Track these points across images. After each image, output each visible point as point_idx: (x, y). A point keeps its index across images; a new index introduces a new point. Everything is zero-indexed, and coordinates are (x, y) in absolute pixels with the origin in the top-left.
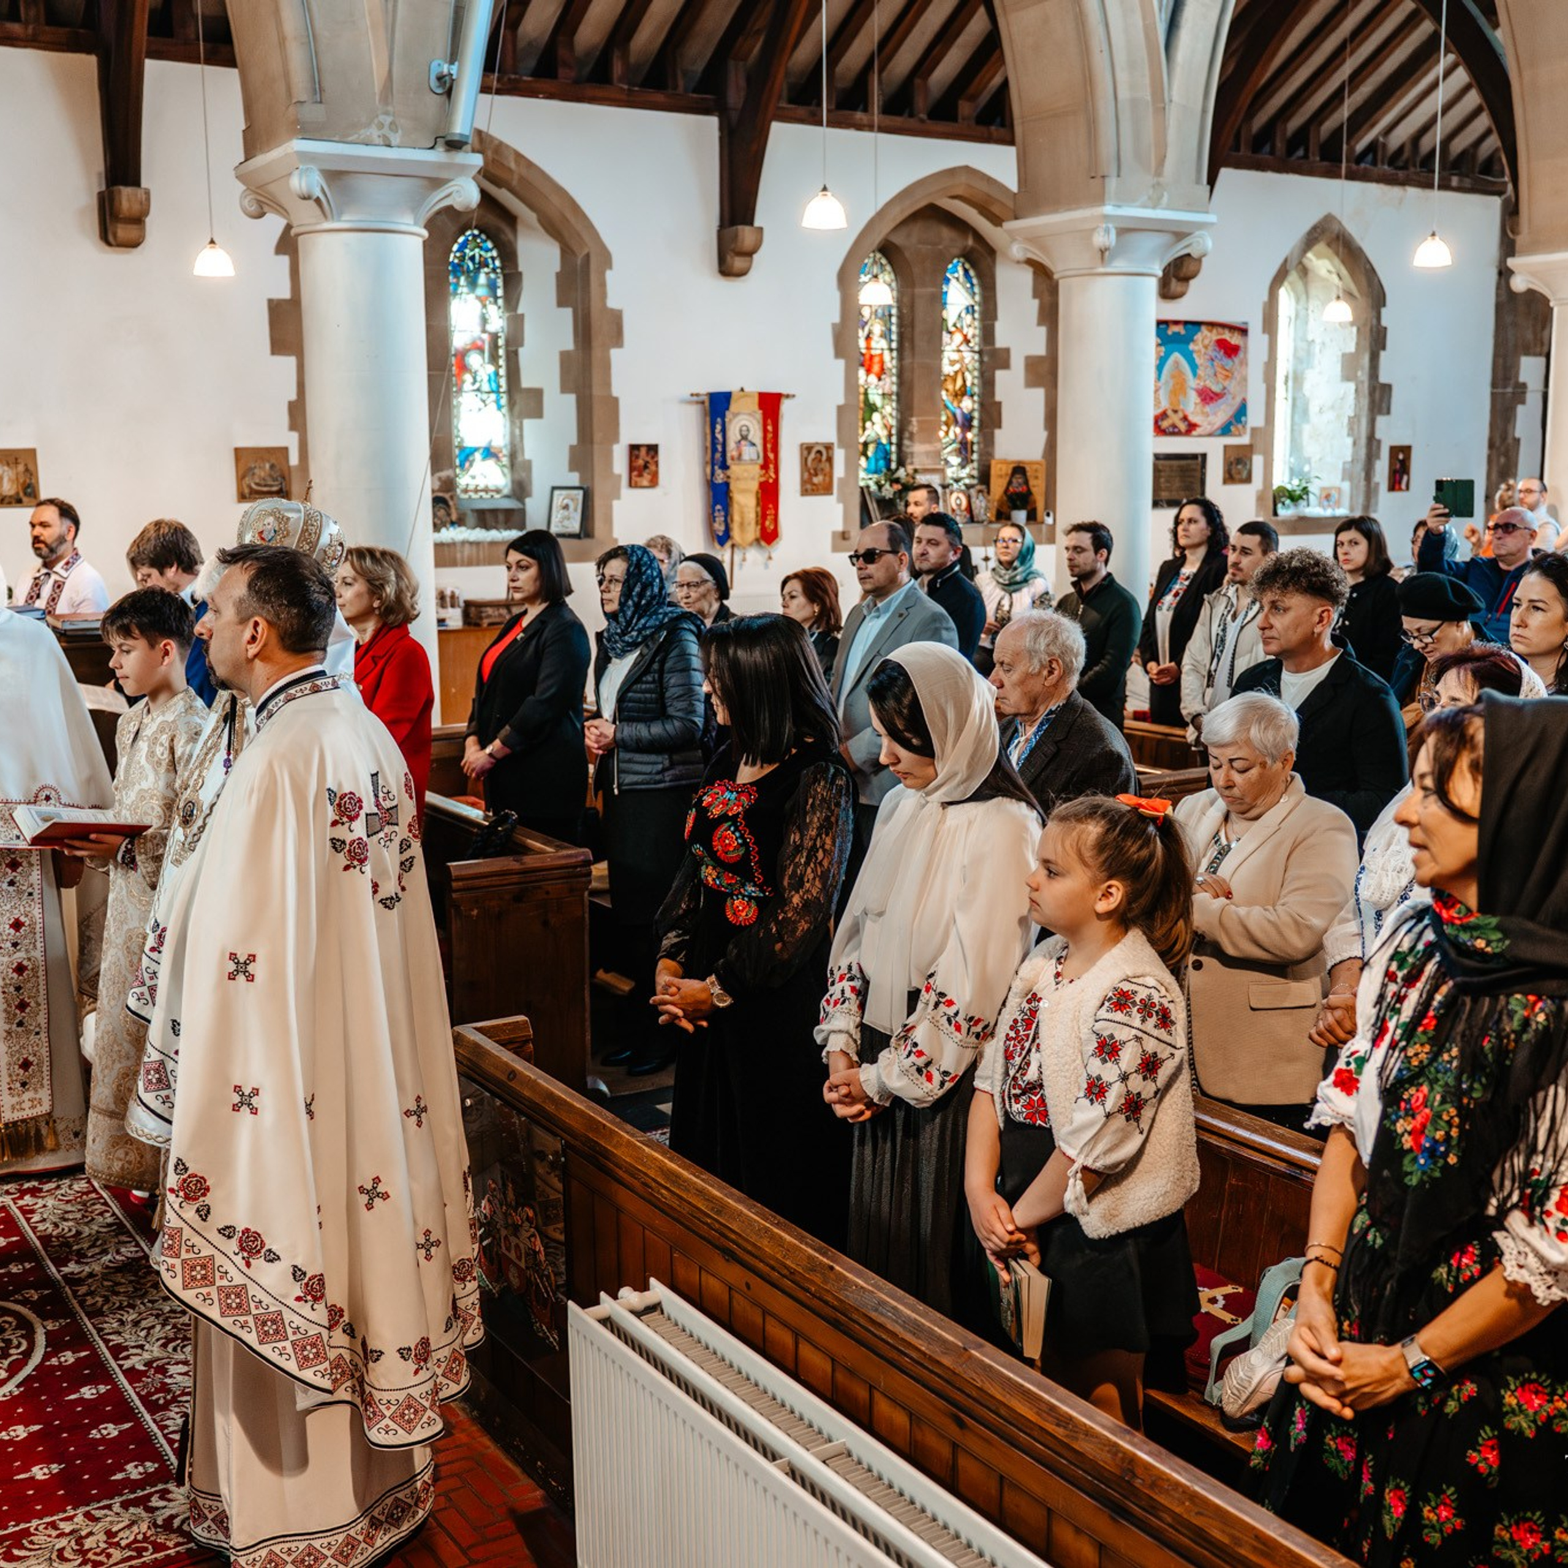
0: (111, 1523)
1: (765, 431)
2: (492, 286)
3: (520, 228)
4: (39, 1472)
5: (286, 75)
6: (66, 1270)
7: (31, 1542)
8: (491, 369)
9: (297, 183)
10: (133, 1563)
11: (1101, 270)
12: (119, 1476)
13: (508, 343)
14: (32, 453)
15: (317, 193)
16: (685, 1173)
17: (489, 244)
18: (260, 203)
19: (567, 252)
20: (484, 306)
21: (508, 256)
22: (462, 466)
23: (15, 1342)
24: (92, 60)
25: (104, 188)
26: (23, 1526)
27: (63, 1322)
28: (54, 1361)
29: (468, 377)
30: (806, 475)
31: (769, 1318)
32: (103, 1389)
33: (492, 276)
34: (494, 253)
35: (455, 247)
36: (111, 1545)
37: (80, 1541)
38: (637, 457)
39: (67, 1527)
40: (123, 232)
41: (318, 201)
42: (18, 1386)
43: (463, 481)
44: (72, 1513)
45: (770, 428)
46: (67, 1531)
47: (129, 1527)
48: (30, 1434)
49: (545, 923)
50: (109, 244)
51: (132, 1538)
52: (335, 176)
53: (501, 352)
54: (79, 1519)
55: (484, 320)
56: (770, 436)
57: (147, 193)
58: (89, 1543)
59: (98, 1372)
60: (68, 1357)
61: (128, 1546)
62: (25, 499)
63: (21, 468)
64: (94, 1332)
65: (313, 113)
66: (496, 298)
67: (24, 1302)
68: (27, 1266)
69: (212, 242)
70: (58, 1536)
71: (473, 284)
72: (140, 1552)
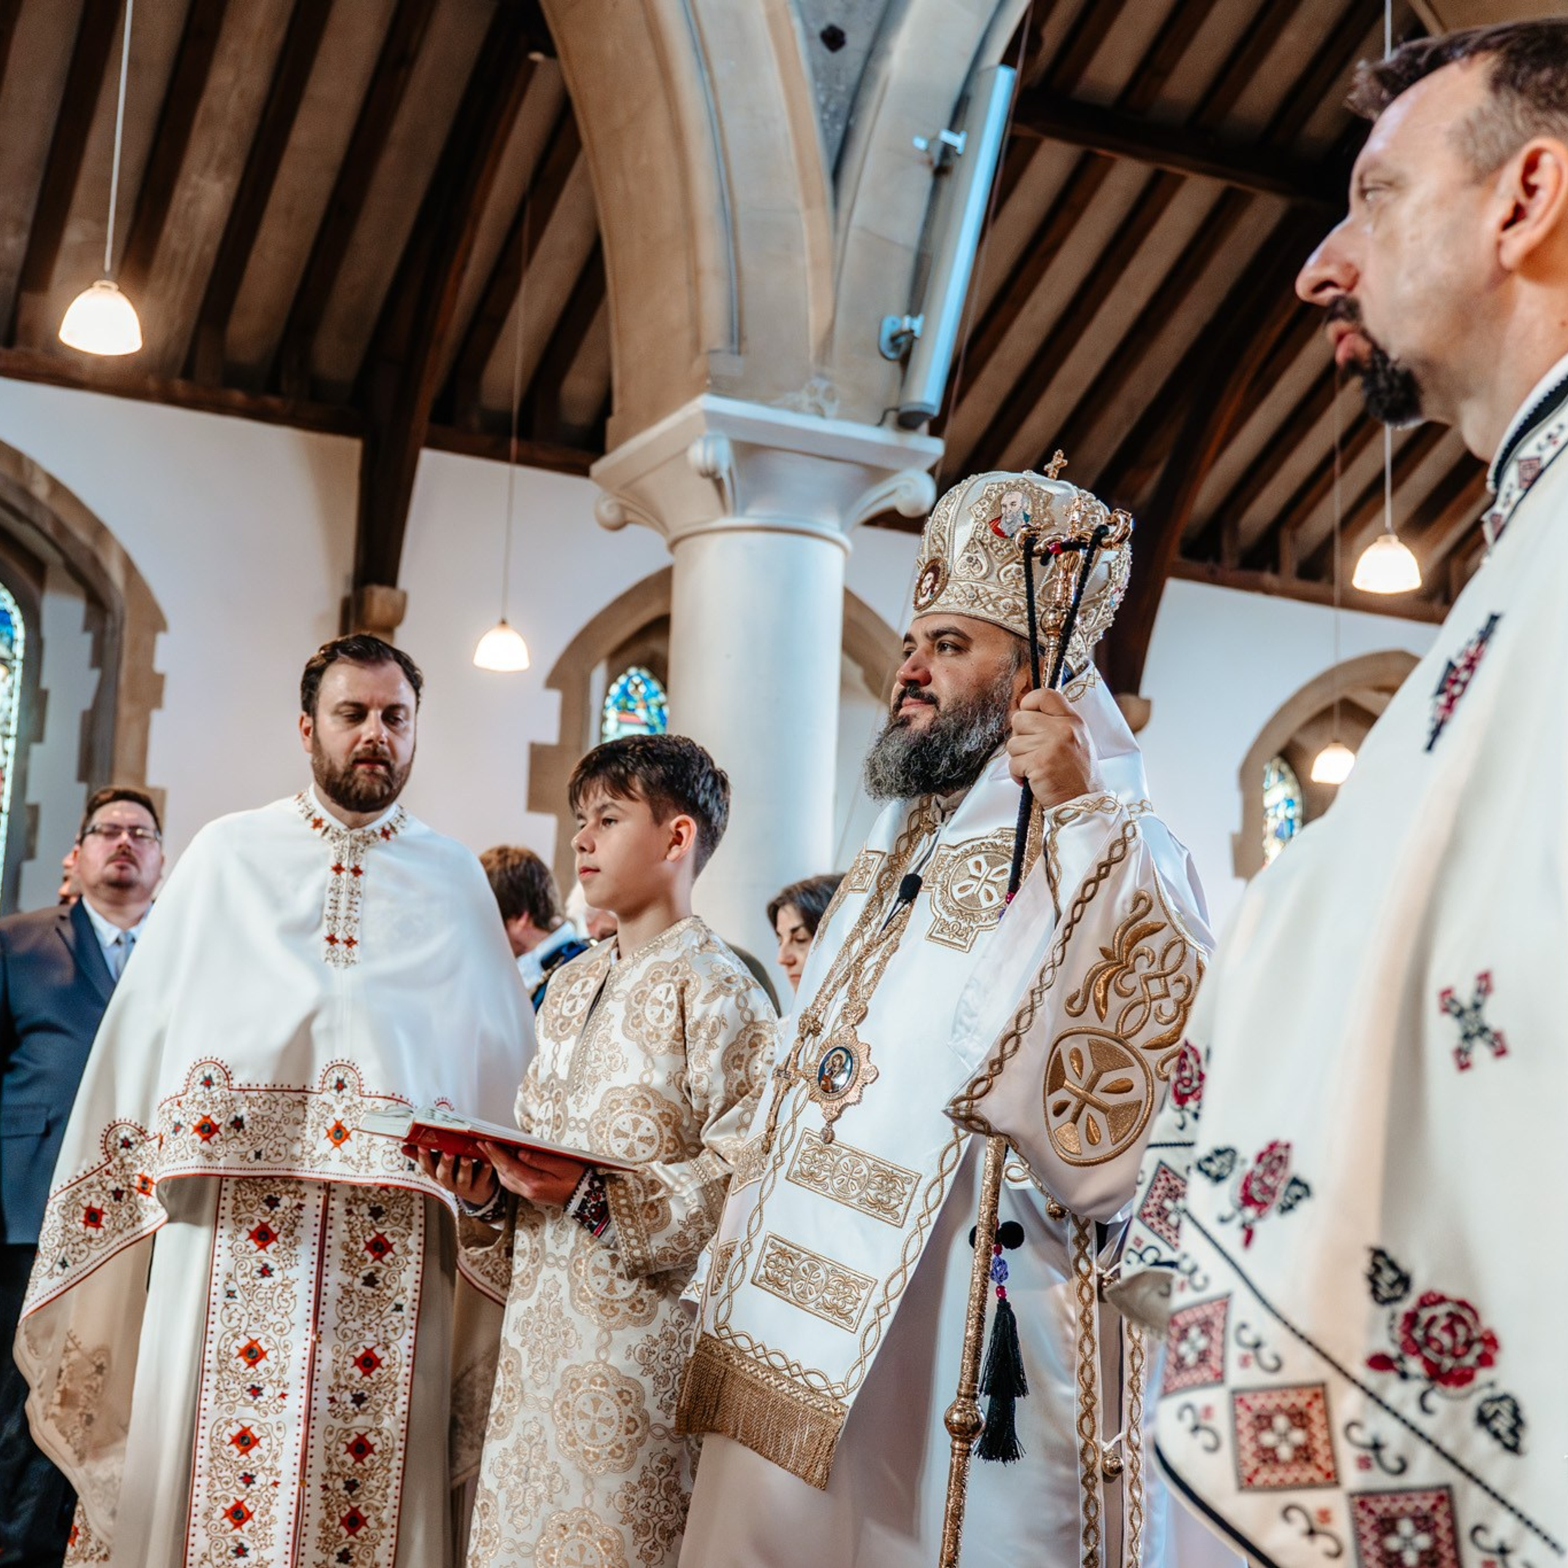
9: (701, 454)
15: (724, 466)
18: (626, 506)
24: (357, 443)
25: (350, 590)
41: (719, 483)
52: (747, 452)
57: (404, 595)
69: (503, 622)
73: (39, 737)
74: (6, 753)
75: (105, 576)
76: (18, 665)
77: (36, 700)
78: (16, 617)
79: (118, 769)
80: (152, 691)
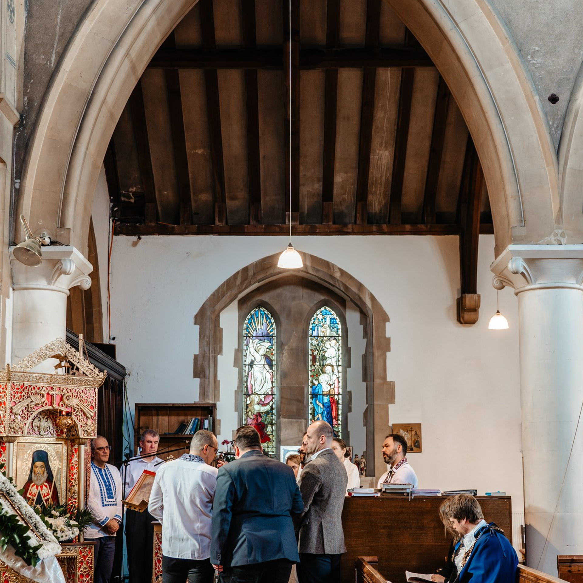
5: (508, 215)
14: (419, 425)
15: (522, 270)
18: (501, 282)
24: (458, 237)
25: (460, 296)
40: (467, 316)
41: (522, 274)
50: (461, 323)
52: (531, 261)
57: (479, 297)
62: (414, 448)
63: (413, 433)
65: (520, 231)
69: (498, 312)
73: (349, 366)
75: (364, 304)
76: (340, 338)
77: (347, 351)
78: (338, 321)
79: (376, 376)
80: (386, 345)
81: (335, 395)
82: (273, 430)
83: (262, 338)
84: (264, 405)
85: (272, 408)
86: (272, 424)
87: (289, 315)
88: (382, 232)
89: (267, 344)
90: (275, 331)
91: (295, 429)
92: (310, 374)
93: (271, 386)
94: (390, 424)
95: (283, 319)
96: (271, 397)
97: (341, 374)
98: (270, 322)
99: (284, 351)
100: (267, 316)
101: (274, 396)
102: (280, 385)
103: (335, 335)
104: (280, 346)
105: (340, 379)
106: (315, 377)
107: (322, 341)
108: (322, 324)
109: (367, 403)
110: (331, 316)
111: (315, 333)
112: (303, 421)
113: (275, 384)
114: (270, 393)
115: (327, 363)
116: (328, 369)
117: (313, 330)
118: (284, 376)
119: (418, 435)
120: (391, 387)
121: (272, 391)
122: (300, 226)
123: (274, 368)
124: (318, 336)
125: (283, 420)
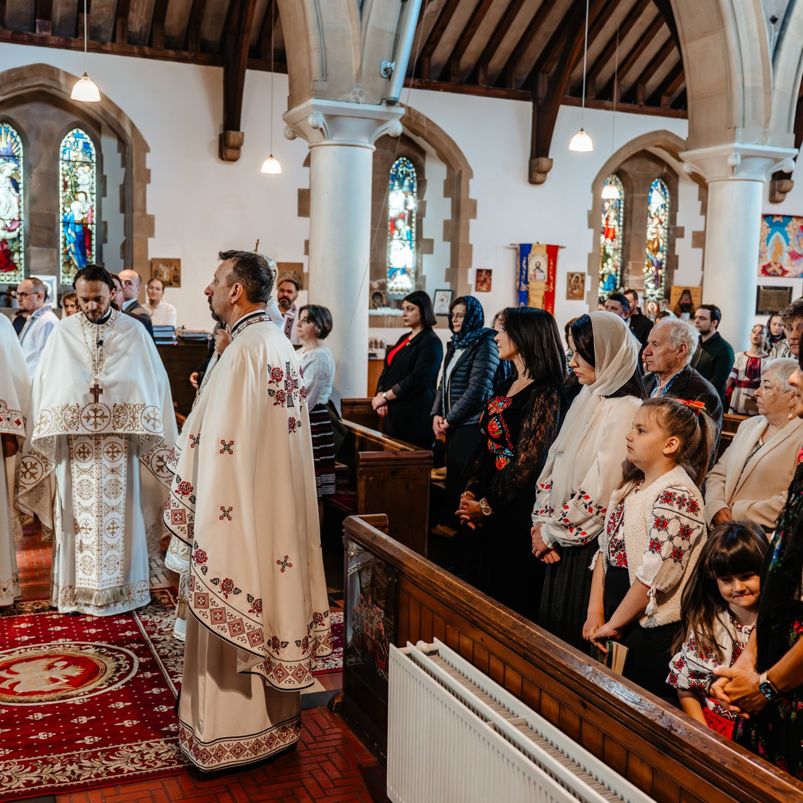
0: (159, 749)
1: (549, 265)
2: (411, 186)
3: (427, 158)
4: (127, 723)
5: (310, 67)
6: (152, 637)
7: (119, 754)
8: (408, 228)
9: (311, 121)
10: (167, 768)
11: (732, 178)
12: (165, 729)
13: (417, 215)
14: (178, 261)
15: (321, 126)
16: (455, 583)
17: (411, 165)
18: (294, 132)
19: (450, 168)
20: (407, 196)
21: (420, 171)
22: (390, 277)
23: (124, 666)
24: (222, 69)
25: (222, 132)
26: (116, 746)
27: (148, 659)
28: (141, 676)
29: (396, 232)
30: (570, 289)
31: (492, 657)
32: (163, 690)
33: (412, 181)
34: (413, 170)
35: (394, 166)
36: (157, 759)
37: (142, 755)
38: (481, 275)
39: (137, 749)
40: (230, 153)
41: (321, 130)
42: (122, 685)
43: (391, 285)
44: (140, 743)
45: (552, 263)
46: (137, 750)
47: (166, 752)
48: (125, 706)
49: (407, 487)
50: (223, 159)
51: (168, 757)
52: (331, 117)
53: (414, 220)
54: (144, 746)
55: (406, 203)
56: (551, 268)
57: (243, 134)
58: (146, 757)
59: (162, 683)
60: (148, 675)
61: (165, 760)
62: (173, 283)
63: (173, 268)
64: (162, 665)
65: (322, 86)
66: (413, 192)
67: (131, 649)
68: (134, 633)
69: (271, 156)
70: (132, 752)
71: (401, 185)
72: (171, 764)
73: (105, 195)
74: (93, 200)
75: (124, 131)
76: (94, 164)
77: (102, 180)
78: (92, 145)
79: (135, 207)
80: (146, 176)
81: (87, 224)
82: (21, 259)
83: (7, 158)
84: (10, 231)
85: (19, 235)
86: (20, 252)
87: (38, 135)
88: (143, 55)
89: (12, 165)
90: (21, 151)
91: (46, 259)
92: (61, 201)
93: (18, 211)
94: (150, 258)
95: (31, 138)
96: (17, 223)
97: (95, 203)
98: (15, 141)
99: (33, 175)
100: (12, 134)
101: (22, 222)
102: (28, 211)
103: (89, 160)
104: (28, 168)
105: (94, 208)
106: (67, 205)
107: (74, 167)
108: (74, 148)
109: (125, 235)
110: (84, 140)
111: (66, 157)
112: (55, 250)
113: (22, 209)
114: (17, 219)
115: (79, 190)
116: (81, 196)
117: (64, 152)
118: (33, 201)
119: (177, 270)
120: (150, 221)
121: (19, 216)
122: (53, 38)
123: (21, 192)
124: (70, 161)
125: (33, 249)
